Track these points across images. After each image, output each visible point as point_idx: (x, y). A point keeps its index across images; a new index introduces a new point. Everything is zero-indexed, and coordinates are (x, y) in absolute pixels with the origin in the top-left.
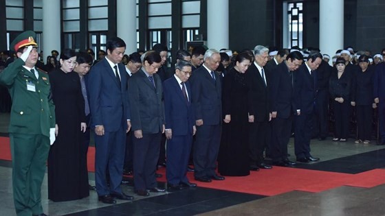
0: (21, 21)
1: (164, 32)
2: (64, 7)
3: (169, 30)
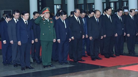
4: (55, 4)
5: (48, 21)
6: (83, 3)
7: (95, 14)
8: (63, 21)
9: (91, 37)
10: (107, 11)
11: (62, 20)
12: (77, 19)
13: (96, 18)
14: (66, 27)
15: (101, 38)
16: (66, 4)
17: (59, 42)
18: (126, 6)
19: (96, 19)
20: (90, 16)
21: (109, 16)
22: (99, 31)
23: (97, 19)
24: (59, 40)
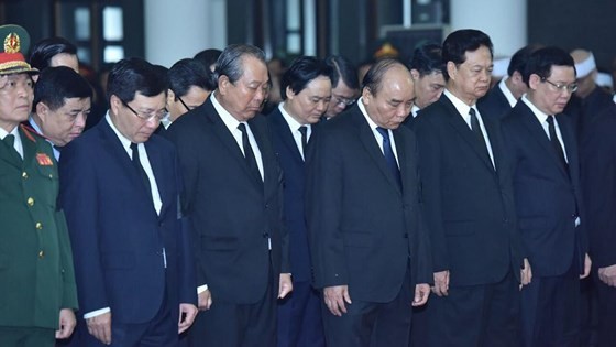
5: (18, 146)
7: (374, 93)
8: (134, 146)
9: (338, 290)
10: (450, 65)
11: (126, 144)
12: (238, 136)
13: (373, 126)
14: (158, 205)
15: (418, 301)
17: (105, 334)
18: (414, 19)
19: (379, 139)
20: (298, 106)
21: (472, 112)
22: (406, 236)
23: (383, 131)
24: (99, 316)
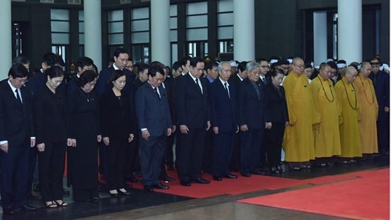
0: (67, 35)
1: (199, 44)
2: (109, 20)
3: (206, 41)
4: (53, 42)
6: (122, 43)
16: (80, 43)
